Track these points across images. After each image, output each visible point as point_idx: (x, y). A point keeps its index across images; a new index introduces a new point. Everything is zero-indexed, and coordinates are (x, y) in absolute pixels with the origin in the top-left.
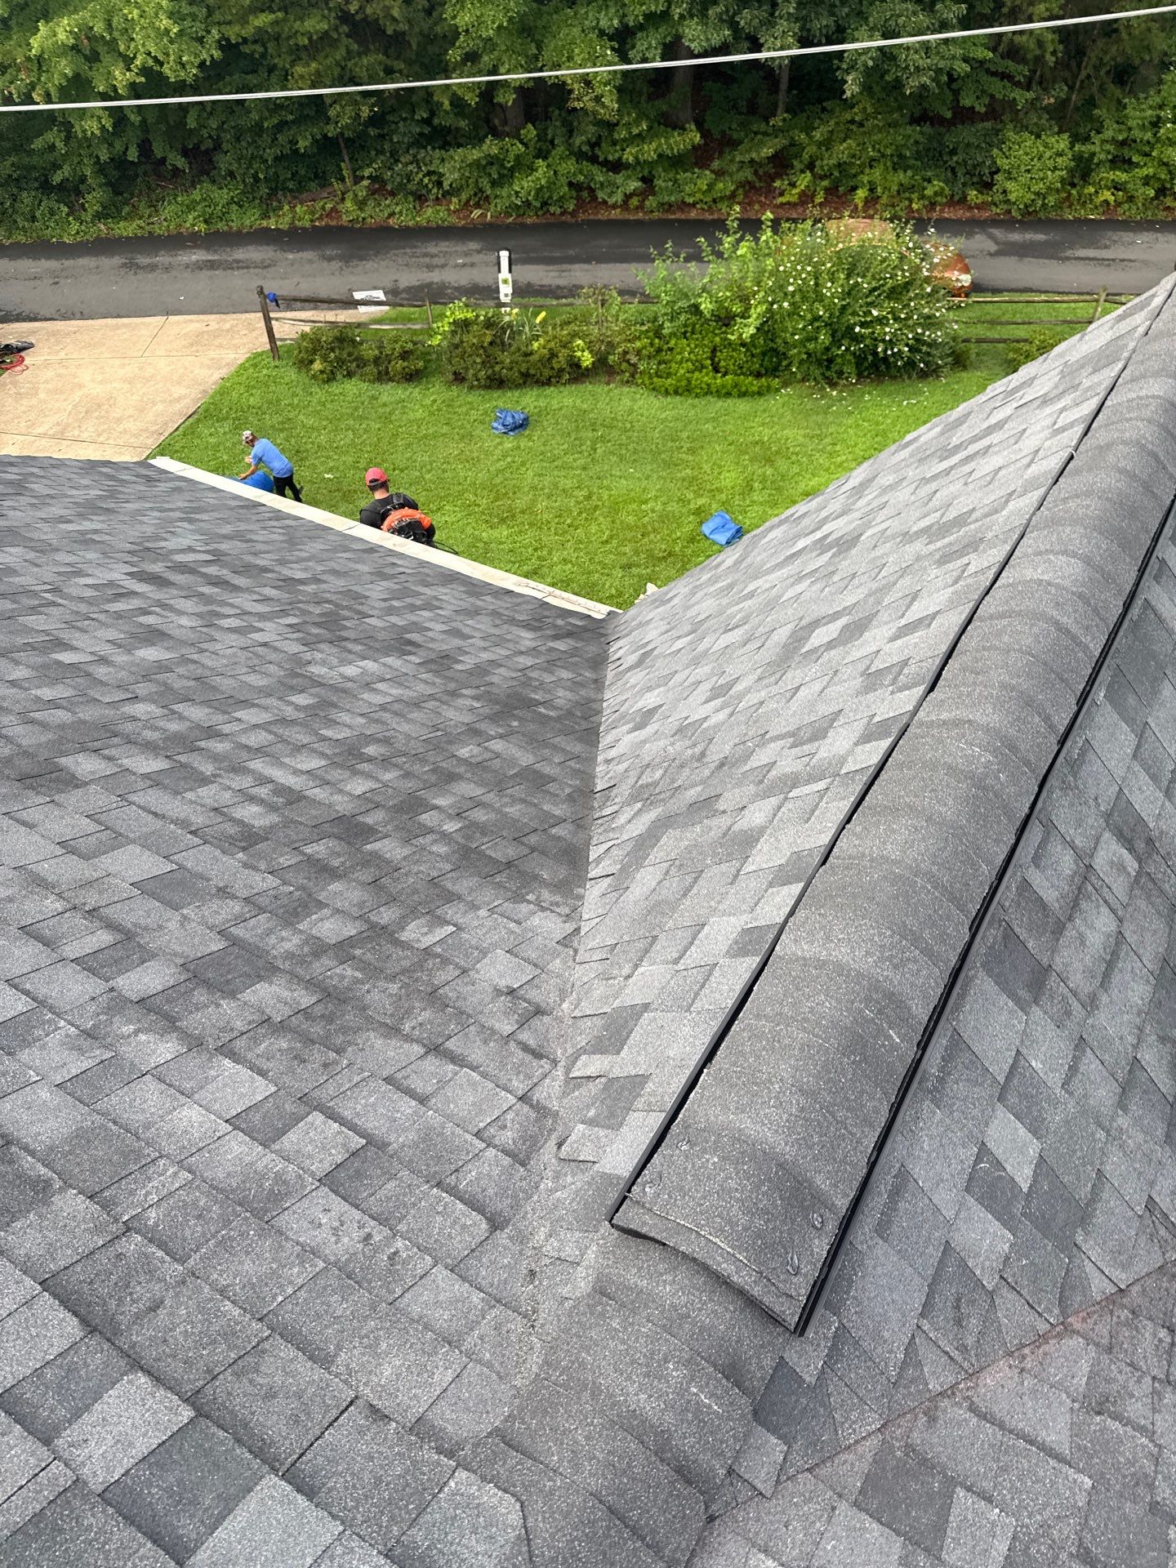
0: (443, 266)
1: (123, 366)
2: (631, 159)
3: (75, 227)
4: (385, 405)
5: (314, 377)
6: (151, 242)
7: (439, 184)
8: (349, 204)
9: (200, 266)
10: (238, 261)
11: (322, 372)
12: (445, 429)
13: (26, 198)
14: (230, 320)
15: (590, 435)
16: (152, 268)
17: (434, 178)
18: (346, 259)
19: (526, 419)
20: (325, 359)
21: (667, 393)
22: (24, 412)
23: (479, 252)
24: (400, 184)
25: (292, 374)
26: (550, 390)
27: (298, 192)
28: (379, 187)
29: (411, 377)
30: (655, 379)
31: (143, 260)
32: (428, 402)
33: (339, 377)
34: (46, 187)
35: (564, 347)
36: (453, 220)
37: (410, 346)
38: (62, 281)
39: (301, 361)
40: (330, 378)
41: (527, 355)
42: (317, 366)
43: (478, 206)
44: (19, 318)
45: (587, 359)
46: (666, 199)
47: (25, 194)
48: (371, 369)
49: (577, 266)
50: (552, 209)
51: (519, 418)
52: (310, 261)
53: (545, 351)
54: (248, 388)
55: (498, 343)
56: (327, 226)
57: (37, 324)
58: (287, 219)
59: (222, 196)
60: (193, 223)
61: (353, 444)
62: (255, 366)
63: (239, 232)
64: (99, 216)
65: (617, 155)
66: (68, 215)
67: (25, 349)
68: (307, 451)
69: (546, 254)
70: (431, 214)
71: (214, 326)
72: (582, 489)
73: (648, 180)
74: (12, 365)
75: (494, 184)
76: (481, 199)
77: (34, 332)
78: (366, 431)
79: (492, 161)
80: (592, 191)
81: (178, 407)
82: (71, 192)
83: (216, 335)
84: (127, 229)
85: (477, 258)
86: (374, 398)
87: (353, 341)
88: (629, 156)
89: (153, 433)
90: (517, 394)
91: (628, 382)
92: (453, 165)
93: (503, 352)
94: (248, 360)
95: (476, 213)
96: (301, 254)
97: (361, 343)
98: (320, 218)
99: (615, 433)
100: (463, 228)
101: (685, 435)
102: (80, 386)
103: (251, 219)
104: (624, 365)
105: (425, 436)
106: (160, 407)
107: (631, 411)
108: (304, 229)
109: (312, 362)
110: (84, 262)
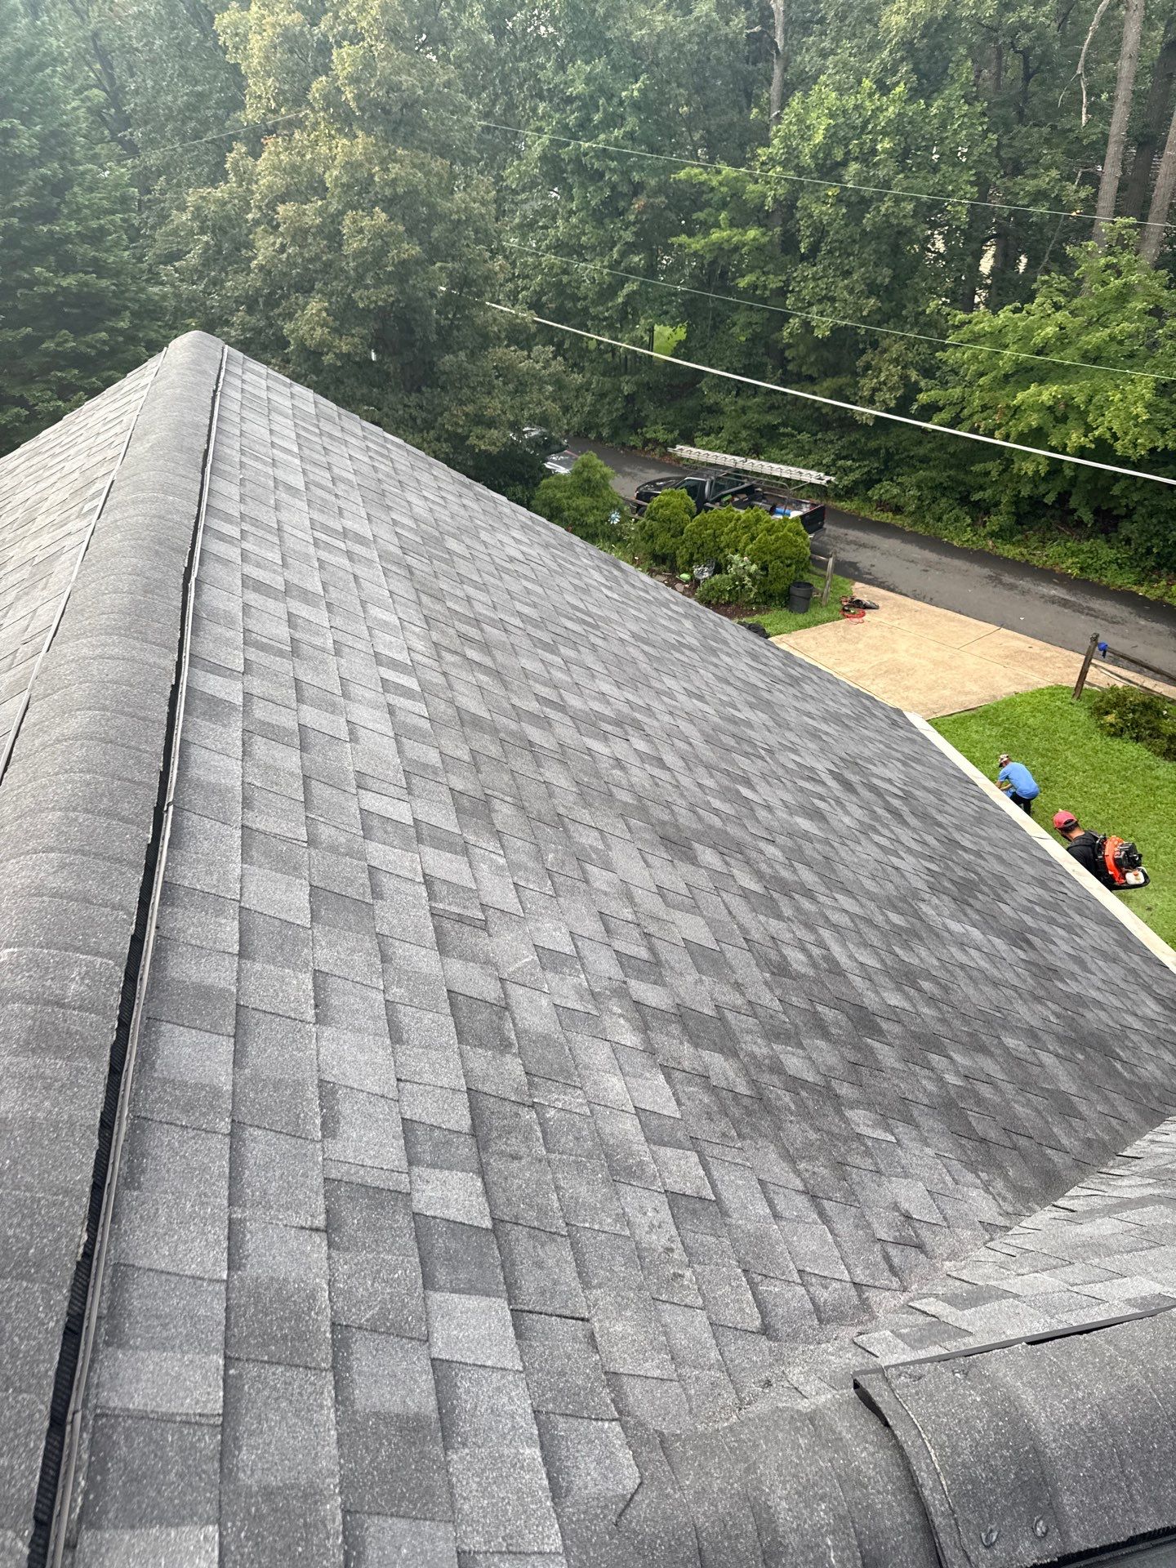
1: (938, 650)
3: (968, 535)
5: (1102, 726)
6: (1024, 568)
9: (1054, 601)
10: (1089, 609)
11: (1112, 725)
13: (944, 503)
14: (1052, 651)
16: (1012, 587)
20: (1121, 716)
25: (1083, 716)
31: (1007, 579)
33: (1126, 736)
34: (964, 500)
38: (932, 571)
39: (1098, 709)
40: (1117, 733)
42: (1110, 718)
44: (882, 585)
47: (944, 500)
48: (1162, 743)
54: (1034, 710)
57: (891, 594)
58: (1158, 592)
59: (1109, 554)
60: (1070, 566)
61: (1104, 797)
62: (1053, 695)
63: (1106, 587)
64: (992, 535)
66: (968, 525)
67: (870, 608)
68: (1056, 782)
71: (1036, 650)
74: (853, 616)
77: (884, 599)
78: (1123, 791)
81: (963, 699)
82: (981, 510)
83: (1033, 657)
84: (1010, 551)
86: (1150, 768)
87: (1159, 713)
94: (1049, 688)
97: (1166, 717)
102: (894, 651)
103: (1122, 580)
106: (948, 692)
108: (1169, 605)
109: (1107, 713)
110: (957, 563)
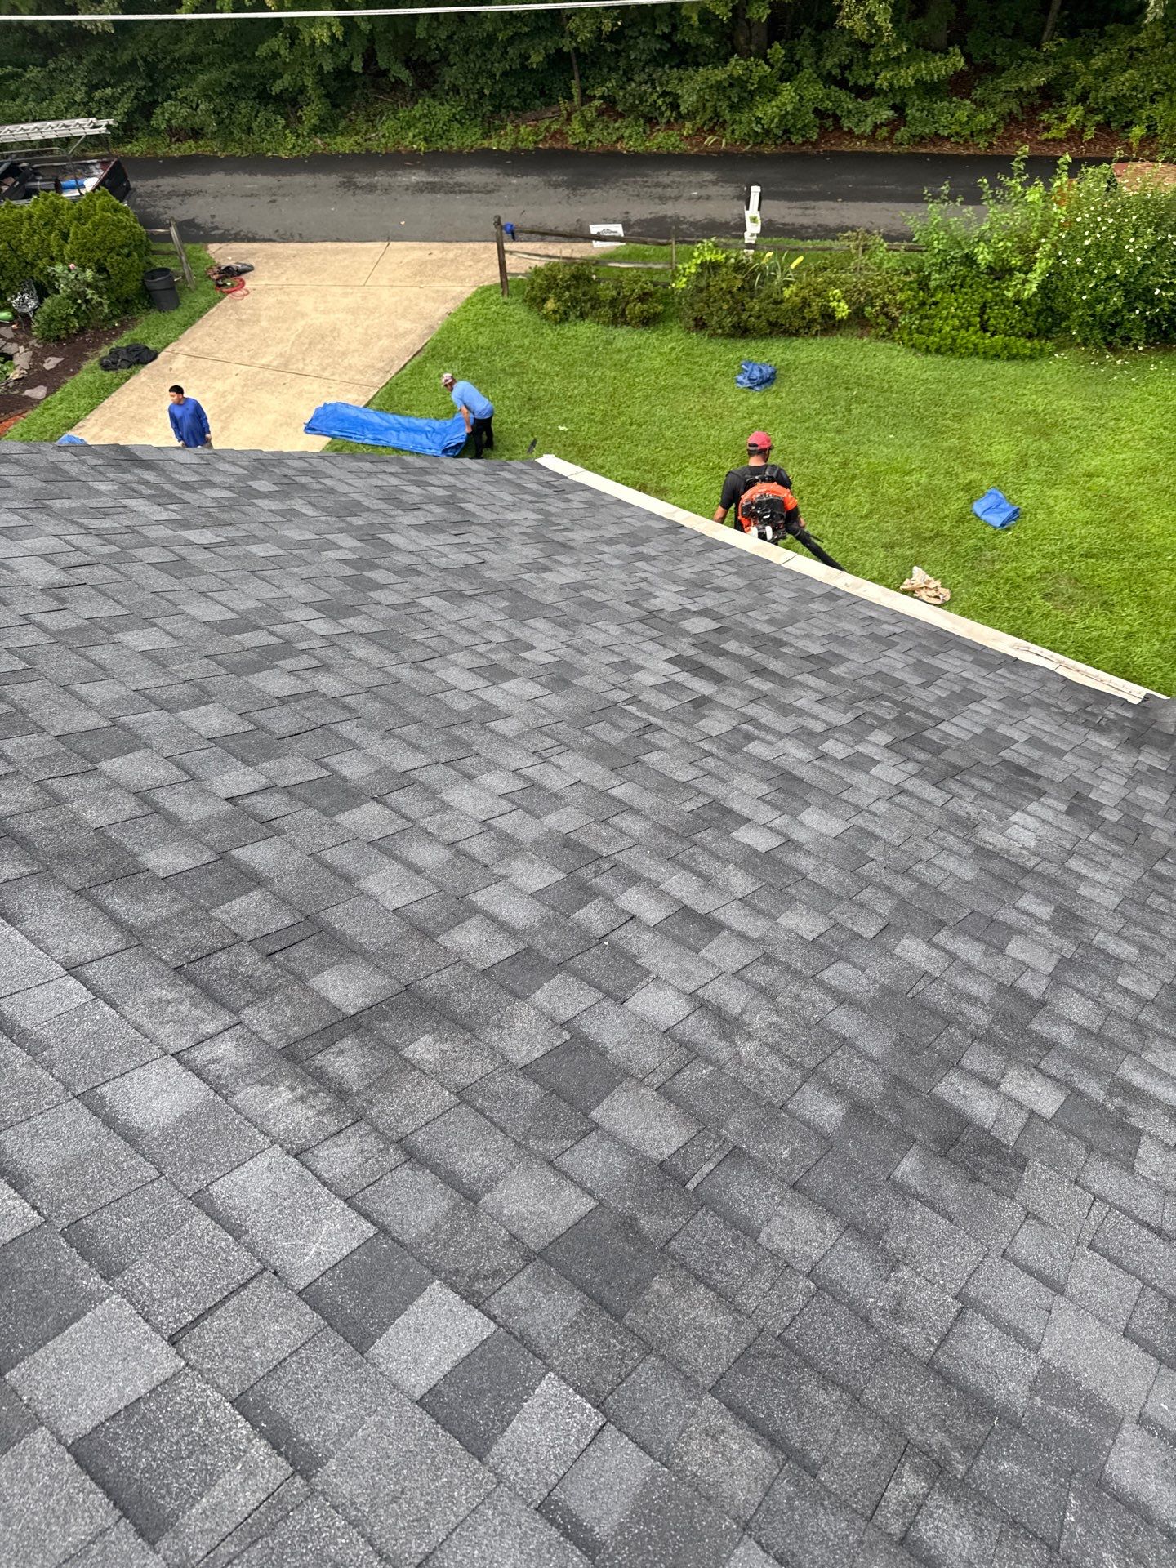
0: (677, 198)
1: (345, 294)
2: (885, 85)
3: (291, 140)
4: (620, 351)
5: (545, 317)
6: (369, 160)
7: (675, 106)
8: (576, 126)
9: (420, 189)
10: (460, 185)
11: (555, 312)
12: (686, 381)
13: (244, 107)
14: (454, 250)
15: (844, 394)
16: (371, 188)
17: (669, 100)
18: (573, 186)
19: (773, 374)
20: (559, 298)
21: (928, 351)
22: (246, 341)
23: (715, 184)
24: (633, 105)
25: (521, 313)
26: (797, 342)
27: (522, 109)
28: (610, 109)
29: (648, 321)
30: (916, 335)
31: (362, 180)
32: (666, 349)
33: (572, 317)
34: (264, 97)
35: (819, 295)
36: (685, 146)
37: (650, 287)
38: (280, 199)
39: (534, 299)
40: (563, 319)
41: (776, 303)
42: (550, 305)
43: (712, 131)
44: (238, 238)
45: (843, 310)
46: (920, 130)
47: (243, 104)
48: (605, 311)
49: (821, 203)
50: (794, 138)
51: (767, 371)
52: (535, 187)
53: (798, 300)
54: (476, 325)
55: (748, 289)
56: (552, 149)
57: (255, 245)
58: (510, 140)
59: (444, 112)
60: (413, 141)
61: (587, 394)
62: (483, 301)
63: (460, 152)
64: (316, 130)
65: (869, 80)
66: (285, 128)
67: (245, 272)
68: (539, 398)
69: (787, 188)
70: (662, 140)
71: (437, 255)
72: (837, 455)
73: (899, 109)
74: (233, 289)
75: (733, 108)
76: (717, 124)
77: (253, 254)
78: (601, 379)
79: (734, 82)
80: (837, 118)
81: (404, 342)
82: (289, 103)
83: (441, 264)
84: (344, 144)
85: (713, 190)
86: (608, 343)
87: (589, 279)
88: (882, 82)
89: (380, 370)
90: (762, 344)
91: (883, 336)
92: (691, 87)
93: (752, 298)
94: (475, 294)
95: (710, 140)
96: (525, 179)
97: (598, 282)
98: (544, 140)
99: (870, 394)
100: (696, 156)
101: (949, 399)
102: (303, 315)
103: (470, 139)
104: (882, 318)
105: (664, 388)
106: (385, 342)
107: (887, 370)
108: (526, 151)
109: (544, 300)
110: (301, 179)
